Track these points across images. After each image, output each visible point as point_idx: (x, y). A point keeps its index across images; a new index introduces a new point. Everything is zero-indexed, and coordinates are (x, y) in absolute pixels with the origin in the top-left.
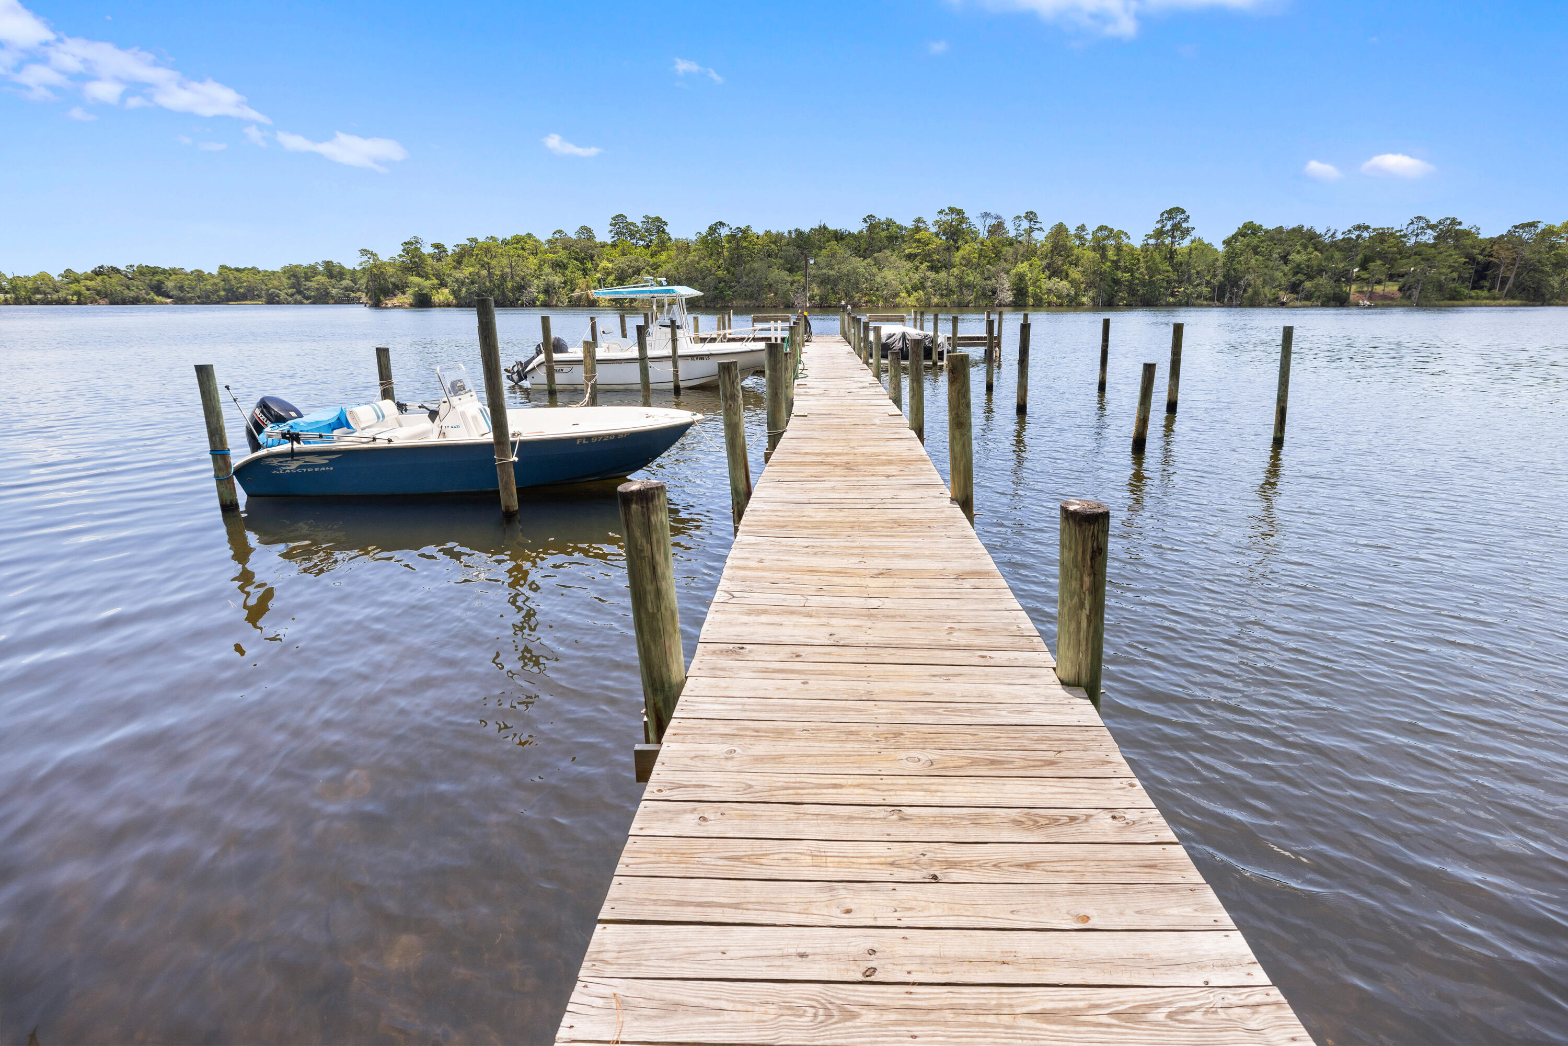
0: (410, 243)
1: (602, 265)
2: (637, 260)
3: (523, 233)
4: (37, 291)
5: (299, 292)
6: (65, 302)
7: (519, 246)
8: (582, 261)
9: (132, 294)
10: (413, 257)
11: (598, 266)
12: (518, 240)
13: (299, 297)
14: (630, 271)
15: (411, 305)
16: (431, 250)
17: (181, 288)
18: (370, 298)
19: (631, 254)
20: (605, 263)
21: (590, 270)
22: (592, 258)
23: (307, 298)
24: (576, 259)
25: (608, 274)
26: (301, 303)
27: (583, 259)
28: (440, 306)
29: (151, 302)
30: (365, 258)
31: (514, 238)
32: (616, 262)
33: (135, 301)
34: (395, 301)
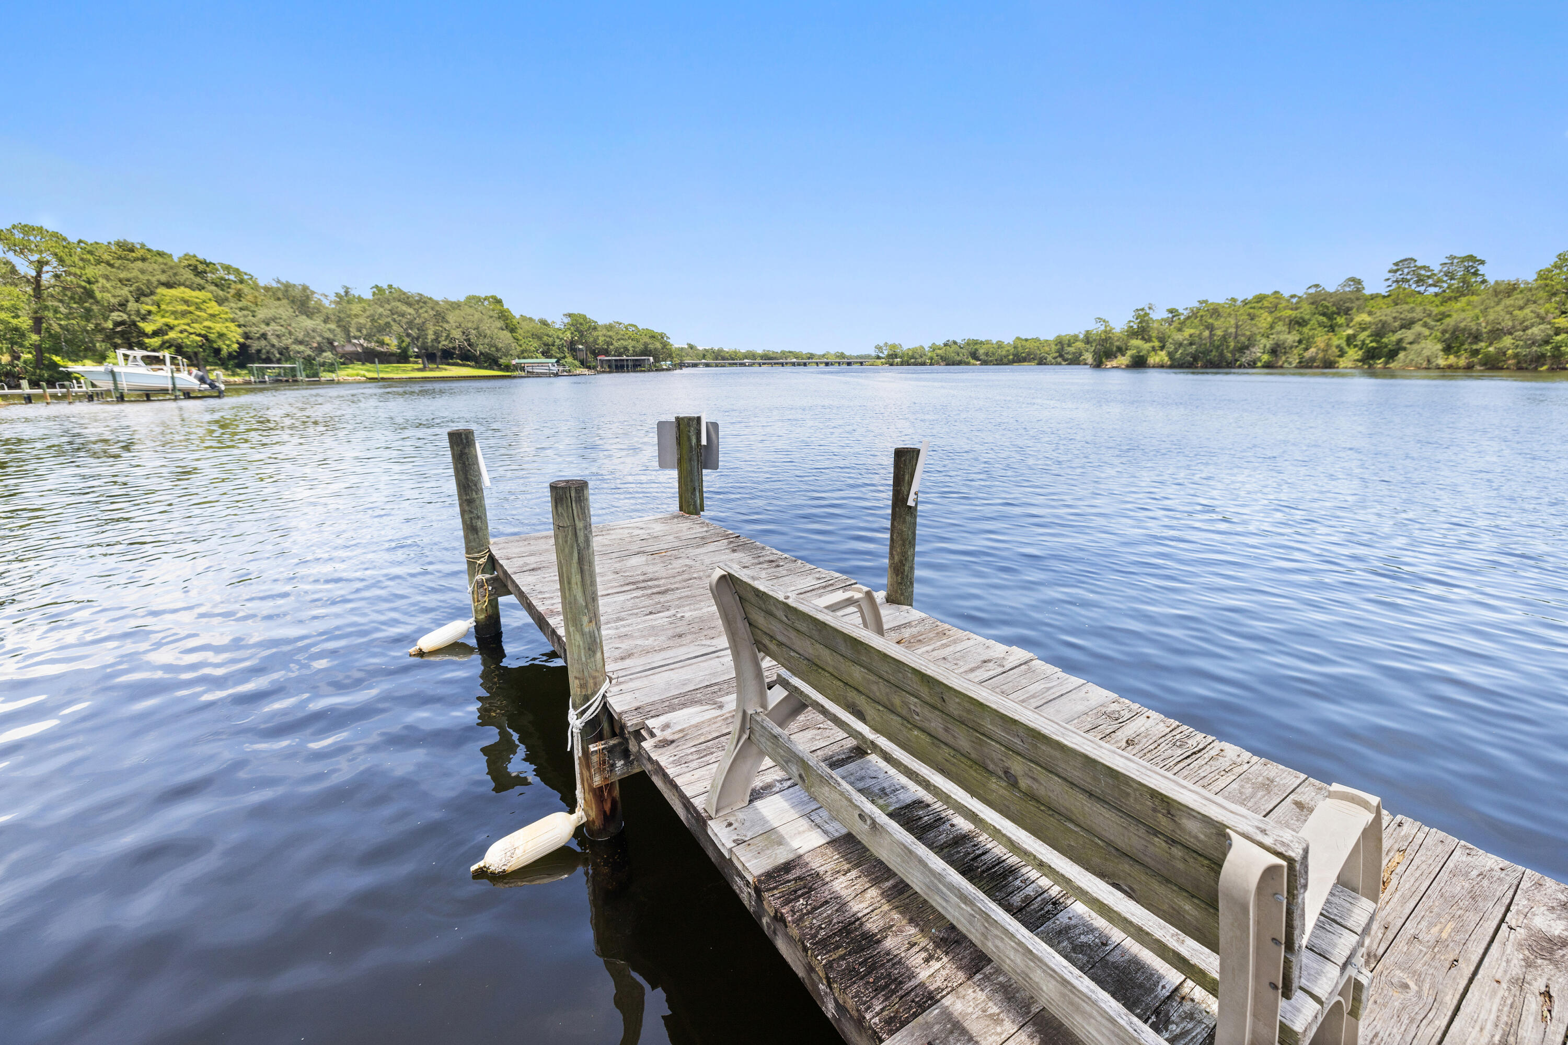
0: (1142, 310)
1: (1358, 319)
2: (1412, 310)
3: (1268, 291)
4: (913, 357)
5: (1061, 356)
6: (924, 364)
7: (1260, 305)
8: (1330, 317)
9: (959, 358)
10: (1140, 322)
11: (1352, 320)
12: (1260, 299)
13: (1059, 360)
14: (1396, 324)
15: (1128, 367)
16: (1167, 315)
17: (987, 354)
18: (1095, 360)
19: (1407, 303)
20: (1364, 317)
21: (1340, 326)
22: (1347, 311)
23: (1065, 360)
24: (1324, 314)
25: (1364, 329)
26: (1060, 364)
27: (1334, 313)
28: (1153, 367)
29: (968, 364)
30: (1099, 324)
31: (1255, 298)
32: (1378, 314)
33: (959, 363)
34: (1114, 363)
